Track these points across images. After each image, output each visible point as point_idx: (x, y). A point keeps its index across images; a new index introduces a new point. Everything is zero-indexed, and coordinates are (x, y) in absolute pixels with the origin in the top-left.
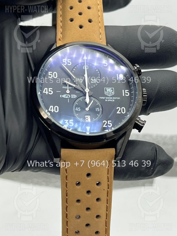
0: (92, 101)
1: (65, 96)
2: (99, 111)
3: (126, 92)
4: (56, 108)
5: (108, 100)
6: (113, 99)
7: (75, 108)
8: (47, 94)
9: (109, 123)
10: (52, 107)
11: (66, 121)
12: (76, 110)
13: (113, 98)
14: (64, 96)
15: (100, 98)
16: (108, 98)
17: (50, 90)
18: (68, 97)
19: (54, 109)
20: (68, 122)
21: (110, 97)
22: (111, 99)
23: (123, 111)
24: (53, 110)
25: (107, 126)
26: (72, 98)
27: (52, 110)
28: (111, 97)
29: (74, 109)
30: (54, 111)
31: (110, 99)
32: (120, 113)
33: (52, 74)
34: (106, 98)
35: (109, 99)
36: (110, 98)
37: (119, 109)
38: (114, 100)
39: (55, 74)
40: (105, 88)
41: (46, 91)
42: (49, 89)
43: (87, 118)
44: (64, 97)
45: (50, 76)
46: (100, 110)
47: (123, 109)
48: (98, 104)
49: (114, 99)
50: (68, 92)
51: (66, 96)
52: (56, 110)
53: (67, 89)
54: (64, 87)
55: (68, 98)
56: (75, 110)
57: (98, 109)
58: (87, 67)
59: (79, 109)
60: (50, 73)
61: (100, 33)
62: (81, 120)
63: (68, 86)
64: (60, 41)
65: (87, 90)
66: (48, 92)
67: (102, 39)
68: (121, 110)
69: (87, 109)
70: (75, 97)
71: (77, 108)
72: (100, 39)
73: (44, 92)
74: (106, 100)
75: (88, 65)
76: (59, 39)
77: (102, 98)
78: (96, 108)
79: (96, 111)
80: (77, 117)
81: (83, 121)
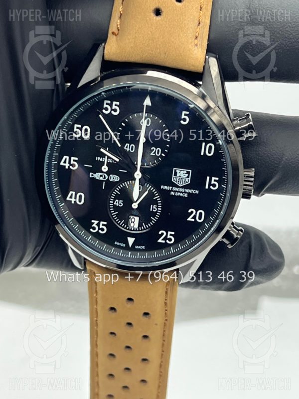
0: (147, 193)
1: (99, 176)
2: (157, 212)
3: (213, 182)
4: (80, 196)
5: (177, 194)
6: (185, 192)
7: (114, 201)
8: (67, 167)
9: (169, 237)
10: (74, 193)
11: (93, 223)
12: (115, 203)
13: (187, 190)
14: (97, 176)
15: (162, 187)
16: (177, 189)
17: (74, 161)
18: (105, 178)
19: (75, 198)
20: (97, 225)
22: (182, 193)
23: (200, 218)
24: (75, 200)
25: (166, 242)
26: (111, 180)
27: (73, 200)
28: (182, 187)
29: (111, 202)
30: (75, 202)
31: (180, 192)
32: (193, 220)
33: (81, 129)
34: (172, 189)
35: (178, 192)
36: (181, 190)
37: (192, 212)
38: (186, 195)
39: (86, 130)
40: (174, 169)
41: (65, 162)
42: (73, 158)
43: (133, 220)
44: (97, 178)
45: (77, 133)
46: (159, 209)
47: (201, 214)
48: (157, 197)
49: (187, 193)
50: (105, 168)
51: (101, 176)
52: (80, 201)
53: (104, 162)
54: (99, 158)
55: (104, 181)
57: (154, 208)
58: (148, 120)
59: (120, 203)
60: (77, 128)
61: (199, 24)
62: (120, 223)
63: (106, 157)
64: (114, 36)
65: (138, 175)
66: (69, 165)
67: (199, 38)
68: (196, 215)
69: (135, 206)
70: (116, 180)
71: (117, 200)
72: (196, 38)
73: (62, 163)
74: (172, 193)
75: (150, 118)
76: (113, 33)
77: (165, 187)
78: (152, 206)
79: (151, 210)
80: (115, 217)
81: (124, 226)
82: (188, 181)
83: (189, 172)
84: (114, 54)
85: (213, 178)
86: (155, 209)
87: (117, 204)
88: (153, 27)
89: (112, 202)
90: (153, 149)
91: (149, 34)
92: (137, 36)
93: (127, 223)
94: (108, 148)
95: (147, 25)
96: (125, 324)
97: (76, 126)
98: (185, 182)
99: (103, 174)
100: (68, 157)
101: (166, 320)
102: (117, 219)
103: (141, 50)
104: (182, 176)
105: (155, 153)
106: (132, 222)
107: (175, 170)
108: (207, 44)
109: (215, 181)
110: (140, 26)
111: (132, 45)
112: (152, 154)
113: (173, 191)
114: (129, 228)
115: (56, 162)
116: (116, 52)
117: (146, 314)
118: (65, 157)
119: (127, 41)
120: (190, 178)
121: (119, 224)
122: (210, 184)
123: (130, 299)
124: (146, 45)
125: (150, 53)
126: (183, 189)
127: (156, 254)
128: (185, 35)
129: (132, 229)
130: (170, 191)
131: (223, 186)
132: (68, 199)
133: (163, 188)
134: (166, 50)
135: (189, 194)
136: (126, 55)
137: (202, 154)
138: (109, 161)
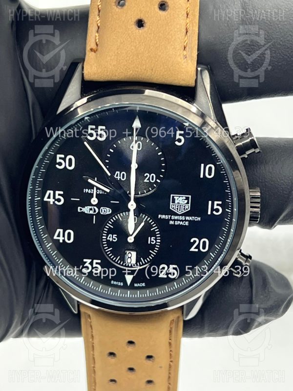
0: (143, 224)
1: (89, 209)
2: (155, 244)
3: (215, 207)
4: (69, 234)
5: (177, 223)
6: (185, 220)
7: (107, 236)
8: (52, 203)
10: (61, 231)
11: (86, 262)
12: (108, 239)
13: (187, 218)
14: (86, 210)
15: (159, 216)
16: (176, 218)
17: (59, 195)
18: (95, 211)
19: (64, 236)
20: (89, 264)
21: (180, 215)
22: (182, 221)
23: (204, 248)
24: (63, 238)
25: (168, 276)
26: (102, 213)
27: (61, 239)
28: (182, 215)
29: (103, 237)
30: (64, 240)
31: (180, 221)
32: (197, 250)
33: (64, 159)
34: (171, 217)
35: (178, 220)
36: (181, 218)
37: (195, 242)
39: (70, 160)
40: (172, 195)
41: (49, 197)
42: (57, 192)
43: (130, 255)
44: (86, 212)
45: (60, 164)
46: (158, 241)
47: (204, 243)
48: (155, 228)
49: (187, 221)
50: (95, 201)
51: (91, 209)
52: (69, 239)
53: (93, 194)
54: (87, 190)
55: (93, 215)
56: (106, 239)
57: (152, 240)
58: (139, 144)
59: (114, 237)
60: (60, 158)
61: (187, 32)
62: (116, 259)
63: (95, 188)
64: (93, 53)
65: (132, 205)
66: (54, 200)
67: (187, 48)
68: (199, 244)
69: (131, 239)
70: (108, 213)
71: (110, 235)
72: (185, 48)
73: (46, 199)
74: (171, 223)
75: (141, 141)
76: (92, 50)
77: (163, 217)
78: (149, 238)
79: (149, 243)
80: (109, 254)
81: (120, 262)
82: (188, 207)
83: (189, 197)
84: (95, 74)
85: (216, 203)
86: (153, 242)
87: (111, 239)
88: (137, 41)
89: (105, 237)
90: (147, 176)
91: (132, 49)
92: (119, 52)
93: (123, 259)
94: (96, 178)
95: (129, 39)
96: (127, 369)
97: (58, 156)
98: (184, 209)
99: (93, 207)
100: (52, 192)
101: (171, 361)
102: (111, 256)
103: (125, 67)
104: (180, 202)
105: (149, 179)
106: (128, 258)
107: (173, 197)
108: (197, 54)
109: (218, 205)
110: (122, 41)
111: (115, 63)
112: (145, 181)
113: (172, 220)
114: (126, 265)
115: (39, 198)
116: (97, 71)
117: (149, 357)
118: (48, 192)
119: (109, 58)
120: (190, 205)
121: (114, 261)
122: (212, 209)
123: (131, 343)
124: (130, 61)
125: (136, 71)
126: (183, 217)
127: (157, 291)
128: (173, 47)
129: (130, 265)
130: (168, 220)
131: (227, 210)
132: (55, 237)
133: (160, 218)
134: (153, 66)
135: (190, 221)
136: (108, 74)
137: (202, 176)
138: (98, 193)
